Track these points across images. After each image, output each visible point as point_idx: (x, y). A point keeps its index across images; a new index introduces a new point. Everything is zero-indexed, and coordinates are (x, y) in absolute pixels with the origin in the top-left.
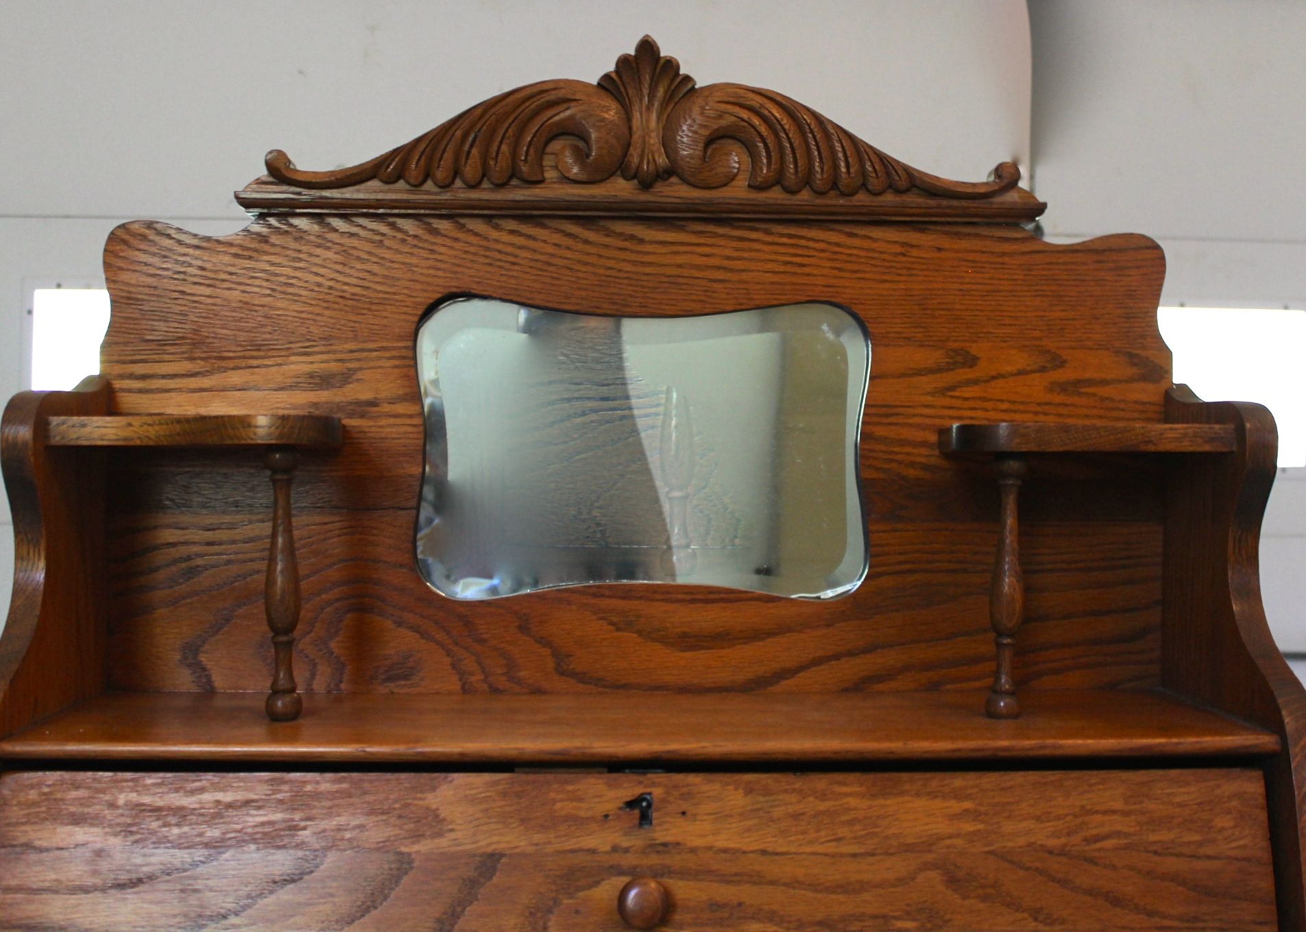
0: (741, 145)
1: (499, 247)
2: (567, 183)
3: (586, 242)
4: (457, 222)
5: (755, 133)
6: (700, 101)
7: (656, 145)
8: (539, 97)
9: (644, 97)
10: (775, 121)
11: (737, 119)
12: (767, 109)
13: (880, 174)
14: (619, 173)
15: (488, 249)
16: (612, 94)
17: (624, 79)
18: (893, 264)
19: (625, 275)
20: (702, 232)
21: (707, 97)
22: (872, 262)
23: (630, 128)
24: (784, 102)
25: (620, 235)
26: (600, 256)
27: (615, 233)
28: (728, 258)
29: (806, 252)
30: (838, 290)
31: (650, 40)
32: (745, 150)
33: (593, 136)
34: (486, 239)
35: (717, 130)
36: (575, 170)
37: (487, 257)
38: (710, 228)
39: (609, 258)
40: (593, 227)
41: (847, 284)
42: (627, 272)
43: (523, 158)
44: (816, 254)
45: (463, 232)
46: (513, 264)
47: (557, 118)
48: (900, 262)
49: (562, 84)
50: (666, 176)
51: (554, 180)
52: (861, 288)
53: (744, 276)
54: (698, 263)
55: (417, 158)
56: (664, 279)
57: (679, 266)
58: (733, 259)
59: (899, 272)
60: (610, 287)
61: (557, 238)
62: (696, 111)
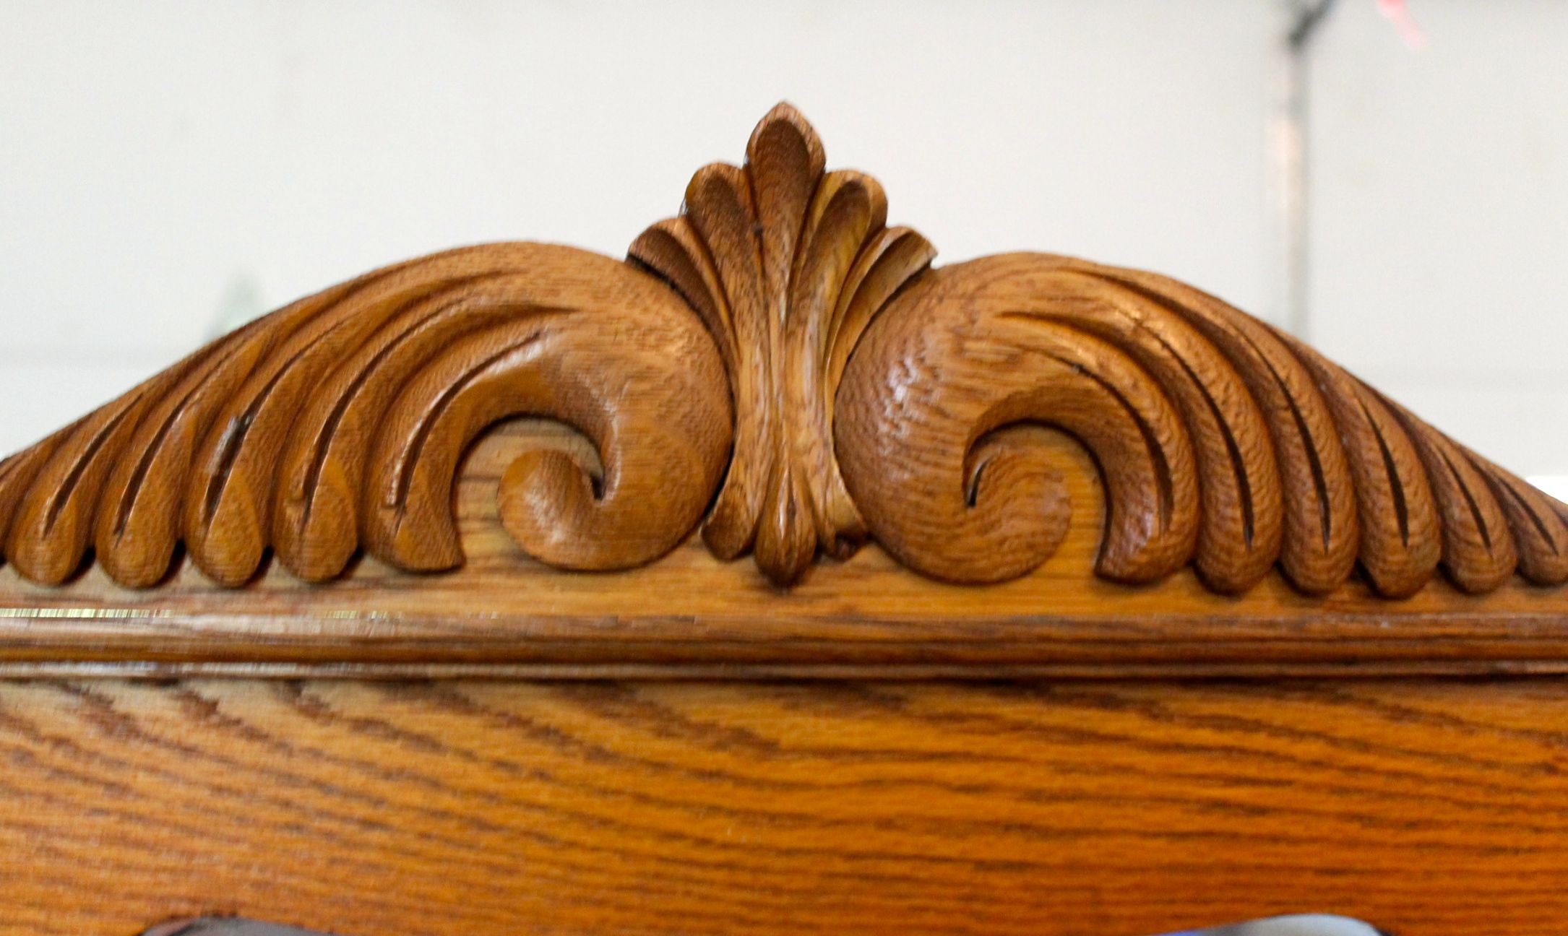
0: (1073, 447)
1: (324, 770)
2: (528, 570)
3: (598, 754)
4: (192, 697)
5: (1123, 413)
6: (950, 312)
7: (815, 452)
8: (444, 300)
9: (776, 297)
10: (1184, 374)
11: (1066, 368)
12: (1156, 337)
13: (1493, 538)
14: (697, 537)
15: (289, 779)
16: (674, 286)
17: (712, 241)
18: (1519, 798)
19: (721, 856)
20: (954, 717)
21: (971, 298)
22: (1461, 794)
23: (732, 397)
24: (1208, 314)
25: (702, 729)
26: (642, 799)
27: (688, 725)
28: (1035, 795)
29: (1270, 770)
30: (1365, 882)
31: (792, 118)
32: (1086, 462)
33: (615, 425)
34: (282, 746)
35: (1008, 401)
36: (557, 535)
37: (287, 804)
38: (981, 703)
39: (667, 804)
40: (618, 708)
41: (1385, 864)
42: (725, 846)
43: (392, 499)
44: (1297, 775)
45: (209, 726)
46: (368, 824)
47: (498, 368)
48: (1536, 792)
49: (515, 260)
50: (844, 547)
51: (494, 562)
52: (1429, 874)
53: (1084, 850)
54: (943, 813)
55: (50, 501)
56: (841, 866)
57: (886, 824)
58: (1055, 797)
59: (1537, 820)
60: (674, 893)
61: (504, 743)
62: (936, 341)
